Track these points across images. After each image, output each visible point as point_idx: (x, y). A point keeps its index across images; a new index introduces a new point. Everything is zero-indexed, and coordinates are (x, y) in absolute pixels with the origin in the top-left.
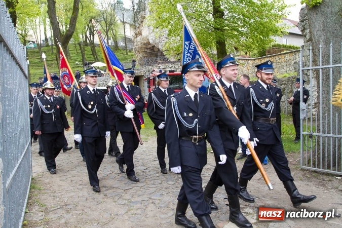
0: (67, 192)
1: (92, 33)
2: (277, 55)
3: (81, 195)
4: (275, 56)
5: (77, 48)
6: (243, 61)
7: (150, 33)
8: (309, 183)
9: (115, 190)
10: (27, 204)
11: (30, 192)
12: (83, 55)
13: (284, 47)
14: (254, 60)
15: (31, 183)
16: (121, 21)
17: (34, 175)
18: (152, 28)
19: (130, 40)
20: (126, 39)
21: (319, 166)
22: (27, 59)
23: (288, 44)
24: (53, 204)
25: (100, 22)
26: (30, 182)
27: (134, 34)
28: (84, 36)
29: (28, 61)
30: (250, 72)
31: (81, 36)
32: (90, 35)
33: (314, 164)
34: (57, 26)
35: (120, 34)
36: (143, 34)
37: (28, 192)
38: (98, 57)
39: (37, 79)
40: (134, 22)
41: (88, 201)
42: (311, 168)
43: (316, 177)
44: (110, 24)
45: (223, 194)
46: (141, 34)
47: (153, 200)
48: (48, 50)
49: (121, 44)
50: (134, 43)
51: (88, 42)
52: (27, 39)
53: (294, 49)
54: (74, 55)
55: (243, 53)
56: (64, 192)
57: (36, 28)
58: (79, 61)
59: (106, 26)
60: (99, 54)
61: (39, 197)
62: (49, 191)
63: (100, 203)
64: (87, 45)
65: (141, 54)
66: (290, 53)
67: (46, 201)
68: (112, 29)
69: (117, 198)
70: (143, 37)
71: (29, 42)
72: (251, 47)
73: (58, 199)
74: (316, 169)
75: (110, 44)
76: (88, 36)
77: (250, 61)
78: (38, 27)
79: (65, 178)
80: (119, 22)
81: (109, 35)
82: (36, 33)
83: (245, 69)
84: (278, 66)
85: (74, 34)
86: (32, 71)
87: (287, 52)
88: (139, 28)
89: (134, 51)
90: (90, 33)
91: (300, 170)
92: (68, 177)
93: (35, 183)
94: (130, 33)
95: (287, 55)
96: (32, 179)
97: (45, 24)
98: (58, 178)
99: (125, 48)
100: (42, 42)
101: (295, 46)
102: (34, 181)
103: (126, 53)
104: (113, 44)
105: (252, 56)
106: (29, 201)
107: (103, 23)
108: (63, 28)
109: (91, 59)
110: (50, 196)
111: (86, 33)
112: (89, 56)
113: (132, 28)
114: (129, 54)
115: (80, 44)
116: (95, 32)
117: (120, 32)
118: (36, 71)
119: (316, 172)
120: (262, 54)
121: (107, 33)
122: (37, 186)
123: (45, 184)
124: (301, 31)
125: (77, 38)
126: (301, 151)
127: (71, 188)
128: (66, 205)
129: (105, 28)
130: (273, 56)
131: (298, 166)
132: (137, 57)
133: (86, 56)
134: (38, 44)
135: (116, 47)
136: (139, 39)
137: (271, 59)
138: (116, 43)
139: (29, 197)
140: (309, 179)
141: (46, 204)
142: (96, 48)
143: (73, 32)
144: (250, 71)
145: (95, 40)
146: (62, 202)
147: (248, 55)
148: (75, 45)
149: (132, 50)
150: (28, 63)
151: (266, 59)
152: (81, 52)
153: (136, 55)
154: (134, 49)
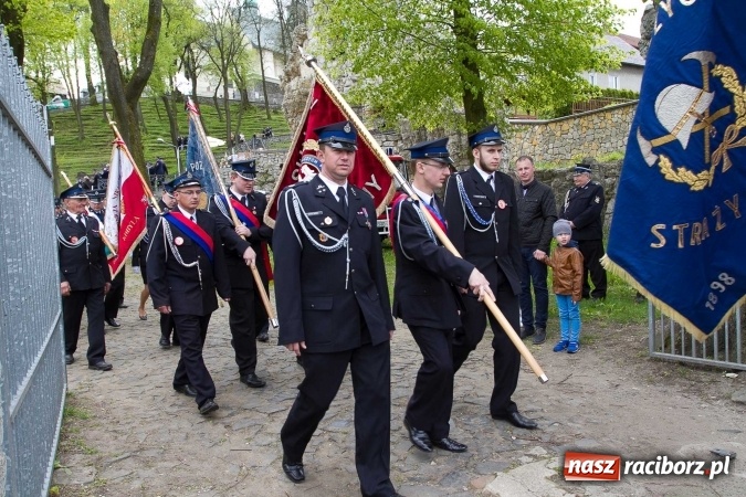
0: (144, 421)
1: (191, 74)
2: (595, 113)
3: (174, 426)
4: (591, 114)
5: (160, 107)
6: (523, 128)
8: (668, 388)
9: (248, 414)
10: (58, 449)
11: (64, 423)
12: (172, 123)
13: (610, 94)
14: (546, 124)
15: (66, 405)
16: (254, 46)
17: (72, 387)
18: (321, 59)
19: (276, 88)
20: (265, 85)
21: (688, 352)
22: (50, 134)
23: (619, 88)
24: (113, 447)
25: (207, 50)
26: (63, 403)
27: (283, 74)
29: (52, 138)
30: (538, 150)
31: (167, 82)
32: (187, 77)
33: (678, 346)
34: (114, 61)
35: (253, 75)
36: (303, 73)
37: (59, 425)
39: (73, 178)
40: (283, 46)
41: (190, 440)
42: (673, 356)
43: (682, 376)
44: (228, 55)
45: (482, 417)
46: (298, 74)
47: (332, 434)
48: (95, 112)
49: (255, 95)
50: (284, 91)
52: (50, 89)
53: (631, 97)
54: (154, 123)
55: (520, 110)
56: (137, 421)
57: (67, 66)
58: (165, 136)
59: (222, 58)
60: (208, 120)
61: (82, 433)
62: (104, 421)
63: (216, 444)
64: (180, 100)
66: (624, 106)
67: (98, 442)
68: (235, 65)
69: (253, 431)
70: (302, 79)
71: (53, 95)
72: (539, 96)
73: (125, 437)
74: (683, 357)
75: (231, 97)
77: (537, 127)
78: (72, 63)
79: (138, 391)
80: (250, 47)
81: (229, 78)
82: (69, 76)
83: (526, 144)
84: (597, 136)
85: (153, 76)
86: (61, 160)
87: (618, 104)
88: (293, 60)
89: (283, 110)
90: (186, 73)
91: (648, 361)
92: (147, 388)
93: (74, 405)
94: (273, 72)
95: (616, 111)
96: (68, 395)
97: (87, 57)
98: (124, 392)
99: (265, 105)
100: (81, 95)
101: (634, 92)
102: (71, 399)
103: (266, 117)
104: (238, 97)
105: (541, 116)
106: (62, 443)
107: (215, 51)
108: (127, 64)
110: (107, 431)
112: (185, 124)
113: (278, 62)
114: (273, 117)
115: (164, 99)
116: (198, 70)
117: (253, 70)
118: (71, 160)
119: (682, 364)
120: (564, 113)
121: (224, 73)
122: (79, 410)
123: (97, 405)
125: (159, 85)
126: (651, 319)
127: (153, 413)
128: (142, 449)
129: (219, 62)
130: (588, 115)
131: (644, 353)
133: (179, 125)
134: (72, 100)
135: (245, 103)
136: (293, 83)
137: (582, 120)
138: (244, 93)
139: (60, 435)
140: (668, 380)
141: (99, 448)
142: (201, 106)
143: (149, 73)
144: (537, 148)
145: (197, 89)
146: (134, 442)
147: (532, 113)
148: (155, 100)
149: (280, 108)
150: (53, 143)
151: (572, 122)
152: (169, 115)
153: (290, 120)
154: (284, 106)
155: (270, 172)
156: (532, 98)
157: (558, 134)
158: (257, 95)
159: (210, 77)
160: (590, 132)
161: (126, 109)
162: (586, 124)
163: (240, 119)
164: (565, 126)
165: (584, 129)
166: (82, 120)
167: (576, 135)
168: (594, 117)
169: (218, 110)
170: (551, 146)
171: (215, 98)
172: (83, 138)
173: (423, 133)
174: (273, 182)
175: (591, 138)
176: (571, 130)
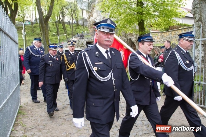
0: (40, 116)
1: (63, 16)
2: (176, 30)
3: (49, 119)
4: (175, 30)
5: (54, 24)
6: (155, 34)
7: (98, 16)
10: (14, 125)
11: (17, 116)
12: (57, 29)
13: (181, 25)
14: (162, 33)
16: (81, 8)
17: (22, 104)
18: (99, 12)
19: (86, 20)
20: (83, 19)
21: (204, 104)
22: (25, 31)
23: (184, 23)
24: (30, 125)
25: (68, 9)
26: (18, 110)
27: (88, 16)
28: (58, 17)
29: (25, 32)
30: (159, 40)
31: (57, 18)
32: (62, 17)
33: (201, 102)
34: (41, 11)
36: (93, 16)
37: (15, 117)
38: (67, 30)
39: (30, 43)
40: (89, 9)
41: (53, 123)
44: (73, 11)
48: (37, 25)
49: (80, 22)
50: (88, 22)
51: (61, 21)
52: (25, 19)
53: (187, 26)
54: (53, 29)
55: (155, 29)
57: (30, 13)
58: (56, 33)
60: (67, 28)
61: (22, 120)
62: (29, 116)
63: (60, 125)
64: (60, 23)
65: (92, 28)
66: (185, 29)
67: (26, 122)
68: (75, 14)
70: (93, 18)
71: (26, 21)
72: (161, 24)
73: (34, 121)
76: (61, 17)
77: (159, 34)
79: (40, 106)
80: (79, 9)
81: (73, 17)
82: (30, 15)
85: (52, 15)
86: (27, 38)
87: (183, 28)
88: (91, 13)
89: (88, 27)
90: (62, 15)
92: (43, 106)
93: (22, 110)
94: (86, 16)
95: (183, 30)
96: (20, 107)
98: (36, 107)
99: (83, 25)
100: (34, 21)
101: (188, 25)
103: (83, 28)
104: (76, 23)
105: (160, 31)
106: (16, 122)
107: (70, 10)
108: (45, 13)
109: (62, 31)
110: (29, 119)
111: (59, 16)
112: (61, 29)
113: (87, 13)
114: (85, 28)
115: (56, 22)
116: (65, 15)
117: (80, 15)
118: (30, 38)
120: (167, 30)
121: (72, 16)
123: (28, 110)
124: (193, 15)
125: (54, 19)
127: (44, 114)
128: (39, 126)
129: (71, 13)
132: (90, 31)
133: (59, 30)
134: (31, 22)
135: (78, 24)
136: (91, 19)
137: (172, 32)
138: (77, 22)
139: (16, 120)
141: (26, 124)
142: (65, 25)
145: (65, 20)
146: (36, 123)
147: (158, 30)
148: (53, 22)
149: (87, 26)
150: (25, 34)
151: (169, 33)
152: (57, 27)
153: (89, 29)
154: (88, 25)
155: (83, 44)
156: (158, 25)
157: (165, 36)
158: (81, 22)
159: (68, 17)
160: (175, 36)
161: (44, 25)
162: (173, 33)
163: (76, 29)
164: (167, 33)
165: (173, 35)
166: (33, 27)
167: (170, 36)
168: (176, 31)
169: (70, 26)
170: (163, 39)
171: (69, 23)
172: (34, 32)
173: (126, 34)
174: (84, 46)
175: (174, 37)
176: (169, 35)
